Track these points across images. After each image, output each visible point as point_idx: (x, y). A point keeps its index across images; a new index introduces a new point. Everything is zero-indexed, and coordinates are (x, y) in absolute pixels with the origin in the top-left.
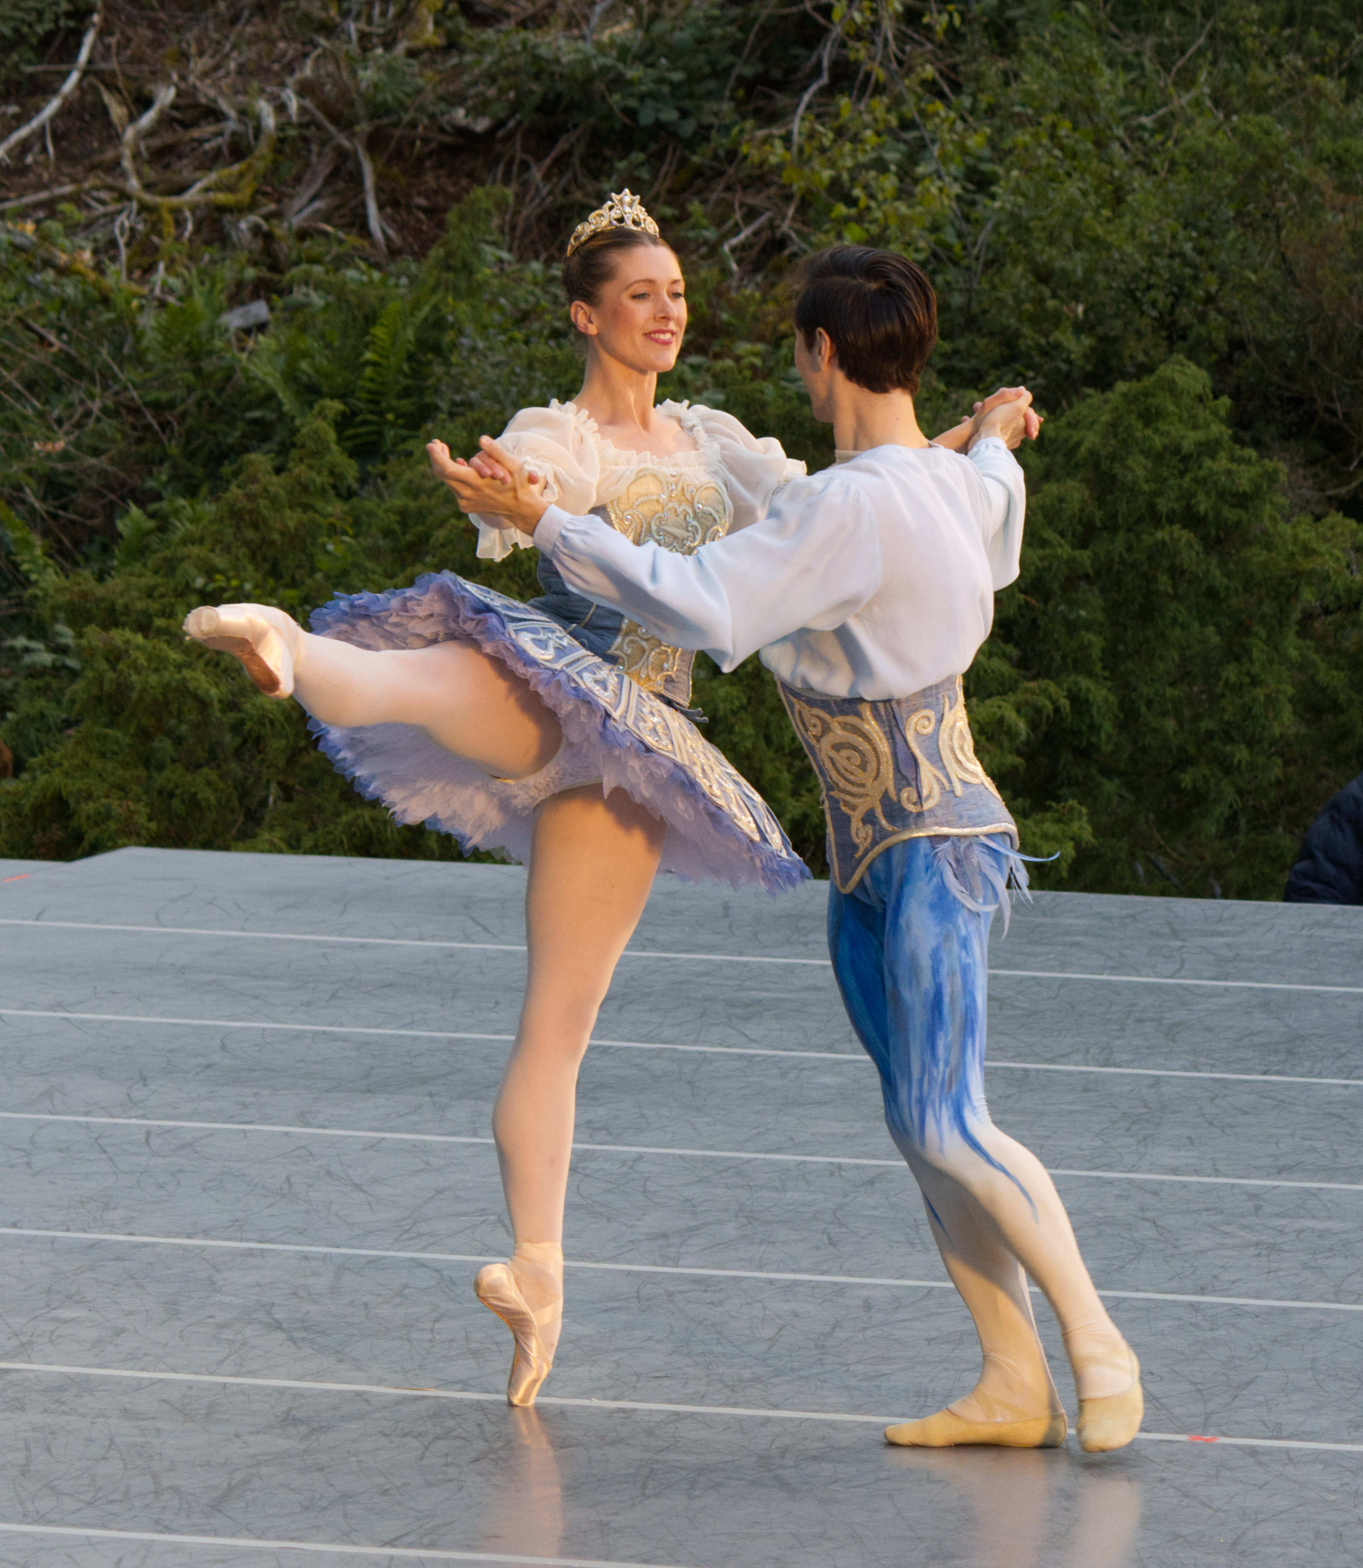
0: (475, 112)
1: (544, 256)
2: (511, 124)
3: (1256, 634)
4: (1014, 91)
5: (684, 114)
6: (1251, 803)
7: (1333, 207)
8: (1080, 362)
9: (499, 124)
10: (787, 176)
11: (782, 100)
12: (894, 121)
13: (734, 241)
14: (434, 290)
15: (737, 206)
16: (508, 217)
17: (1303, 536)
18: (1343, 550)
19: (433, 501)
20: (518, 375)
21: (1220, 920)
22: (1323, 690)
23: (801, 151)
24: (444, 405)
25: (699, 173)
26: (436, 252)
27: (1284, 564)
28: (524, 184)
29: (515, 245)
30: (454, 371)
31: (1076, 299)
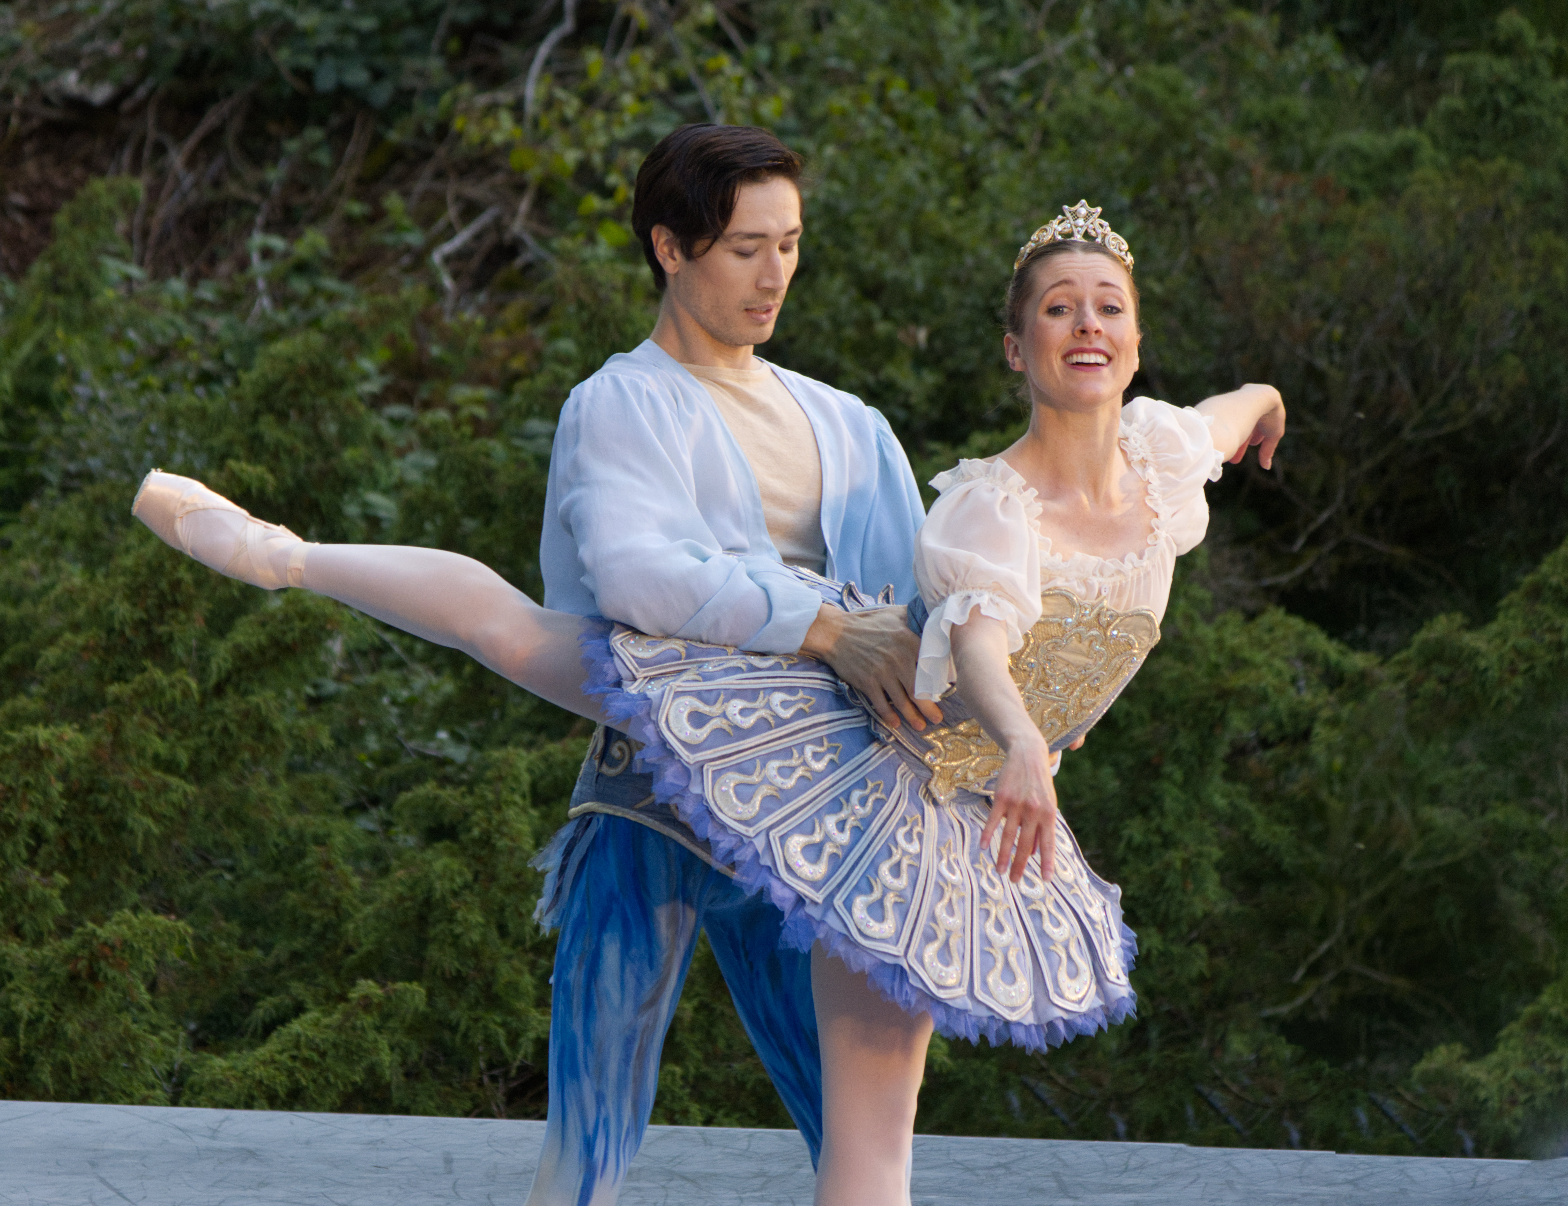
0: (92, 76)
1: (186, 271)
2: (141, 92)
3: (1169, 777)
4: (829, 39)
5: (378, 75)
6: (1166, 1007)
7: (1265, 192)
8: (924, 408)
9: (124, 92)
10: (516, 159)
11: (510, 53)
12: (661, 81)
13: (448, 247)
14: (38, 319)
15: (449, 198)
16: (138, 219)
17: (1232, 641)
18: (1287, 659)
19: (41, 609)
20: (154, 436)
21: (1126, 1169)
22: (1261, 851)
23: (536, 123)
24: (53, 477)
25: (397, 154)
26: (40, 268)
27: (1205, 681)
28: (161, 174)
29: (148, 256)
30: (67, 430)
31: (916, 320)
